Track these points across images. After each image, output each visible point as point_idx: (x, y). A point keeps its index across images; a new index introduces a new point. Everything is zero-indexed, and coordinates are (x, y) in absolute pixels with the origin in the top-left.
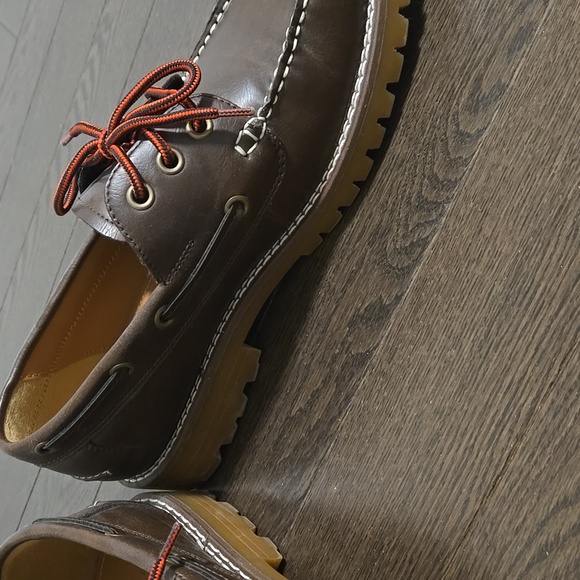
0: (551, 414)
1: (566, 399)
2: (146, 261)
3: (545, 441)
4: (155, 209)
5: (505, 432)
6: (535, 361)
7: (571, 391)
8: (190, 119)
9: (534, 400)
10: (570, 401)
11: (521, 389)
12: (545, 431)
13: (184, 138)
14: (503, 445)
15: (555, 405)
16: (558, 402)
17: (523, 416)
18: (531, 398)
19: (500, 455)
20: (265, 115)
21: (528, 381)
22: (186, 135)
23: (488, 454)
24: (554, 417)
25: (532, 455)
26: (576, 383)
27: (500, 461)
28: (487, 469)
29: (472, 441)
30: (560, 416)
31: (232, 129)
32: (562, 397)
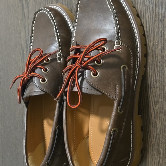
0: (161, 78)
1: (162, 72)
2: (53, 95)
3: (163, 84)
4: (48, 82)
5: (153, 89)
6: (150, 70)
7: (162, 70)
8: (44, 59)
9: (155, 78)
10: (163, 72)
11: (151, 78)
12: (162, 82)
13: (45, 64)
14: (154, 91)
15: (160, 75)
16: (161, 74)
17: (155, 82)
18: (154, 78)
19: (155, 94)
20: (60, 52)
21: (151, 75)
22: (45, 63)
23: (152, 96)
24: (162, 78)
25: (162, 88)
26: (162, 68)
27: (156, 95)
28: (154, 99)
29: (147, 96)
30: (163, 77)
31: (55, 58)
32: (161, 73)
